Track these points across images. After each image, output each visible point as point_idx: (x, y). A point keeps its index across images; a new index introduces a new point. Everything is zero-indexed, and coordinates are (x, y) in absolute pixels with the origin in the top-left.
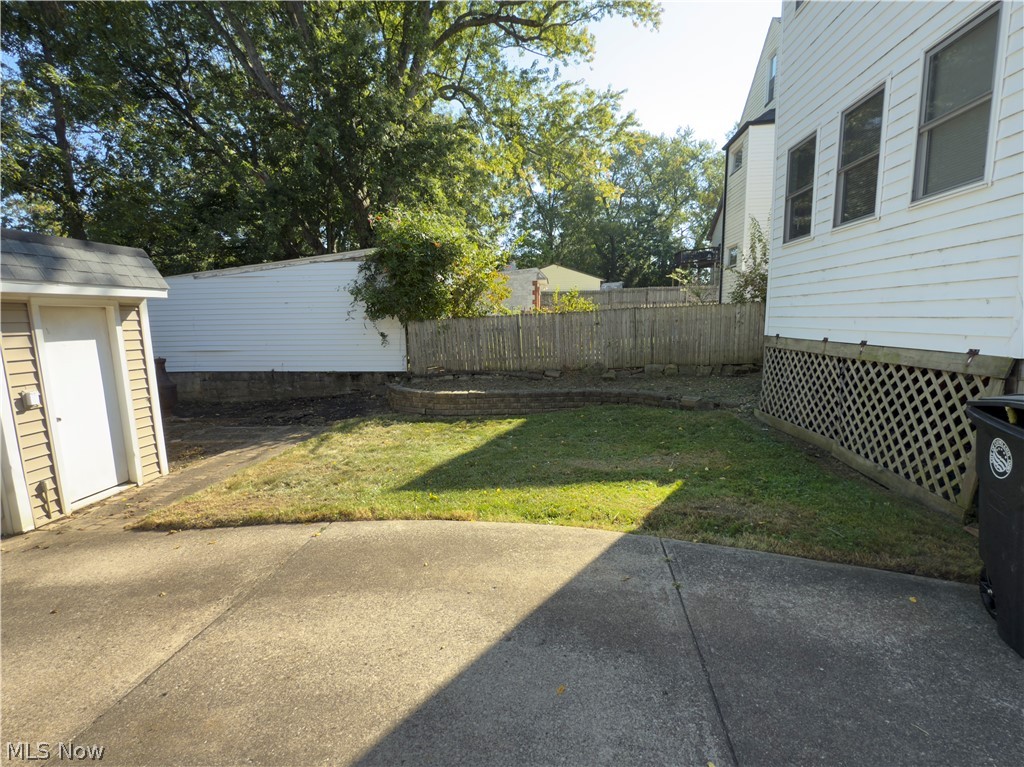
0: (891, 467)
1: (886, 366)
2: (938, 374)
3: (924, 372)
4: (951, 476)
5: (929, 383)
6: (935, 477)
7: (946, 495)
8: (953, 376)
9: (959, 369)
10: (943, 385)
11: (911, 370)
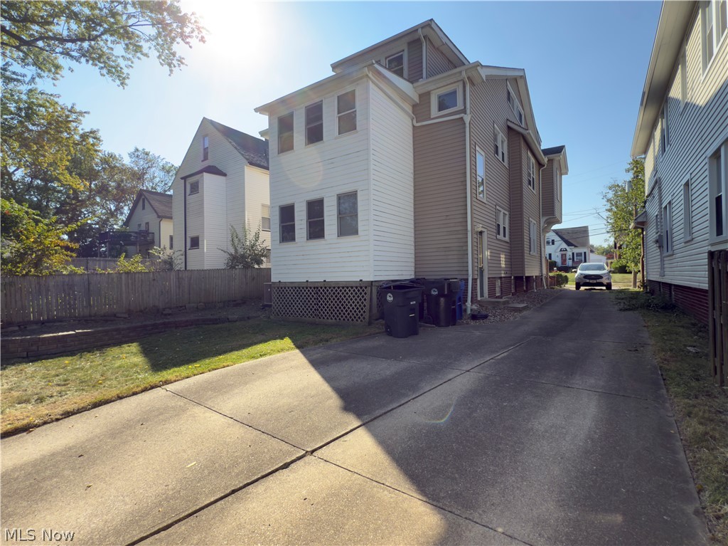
0: (342, 319)
1: (334, 288)
2: (352, 288)
3: (348, 288)
4: (362, 315)
5: (350, 291)
6: (357, 317)
7: (361, 321)
8: (357, 288)
9: (358, 285)
10: (354, 291)
11: (343, 288)
